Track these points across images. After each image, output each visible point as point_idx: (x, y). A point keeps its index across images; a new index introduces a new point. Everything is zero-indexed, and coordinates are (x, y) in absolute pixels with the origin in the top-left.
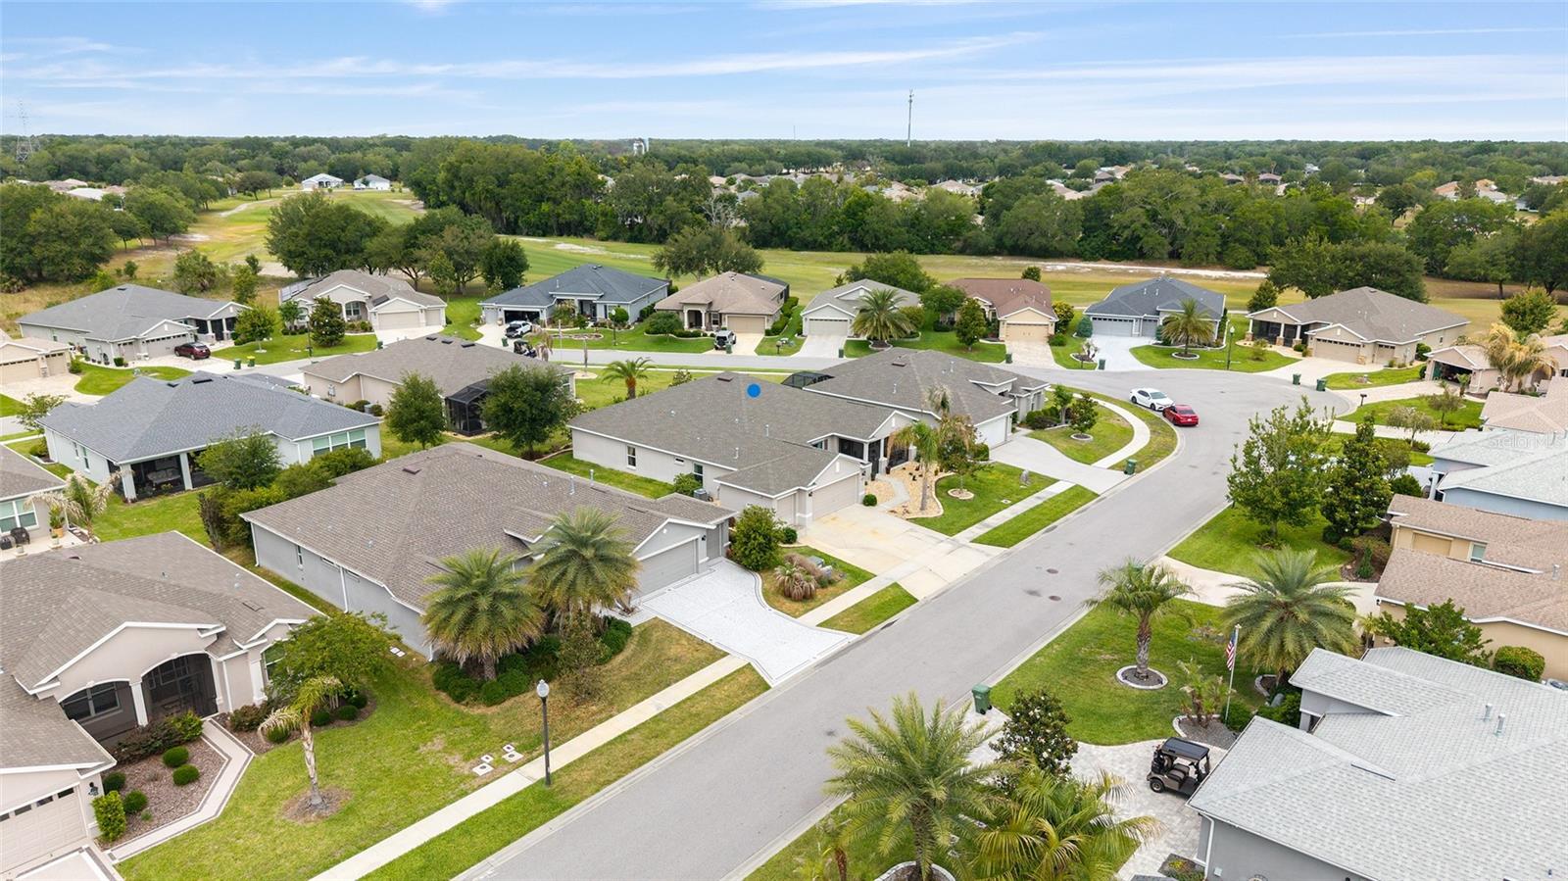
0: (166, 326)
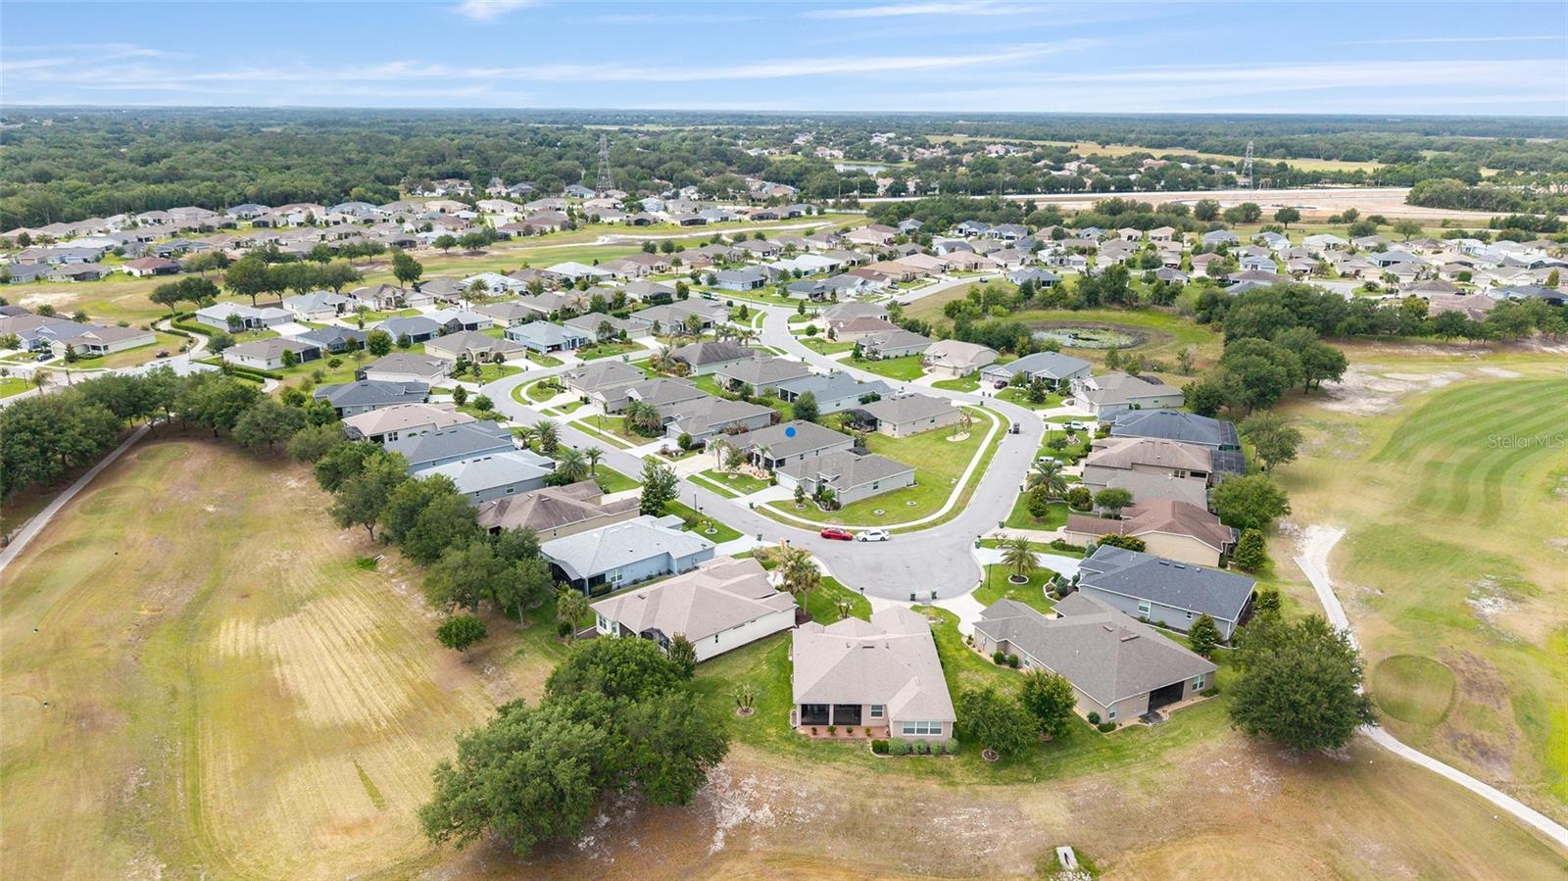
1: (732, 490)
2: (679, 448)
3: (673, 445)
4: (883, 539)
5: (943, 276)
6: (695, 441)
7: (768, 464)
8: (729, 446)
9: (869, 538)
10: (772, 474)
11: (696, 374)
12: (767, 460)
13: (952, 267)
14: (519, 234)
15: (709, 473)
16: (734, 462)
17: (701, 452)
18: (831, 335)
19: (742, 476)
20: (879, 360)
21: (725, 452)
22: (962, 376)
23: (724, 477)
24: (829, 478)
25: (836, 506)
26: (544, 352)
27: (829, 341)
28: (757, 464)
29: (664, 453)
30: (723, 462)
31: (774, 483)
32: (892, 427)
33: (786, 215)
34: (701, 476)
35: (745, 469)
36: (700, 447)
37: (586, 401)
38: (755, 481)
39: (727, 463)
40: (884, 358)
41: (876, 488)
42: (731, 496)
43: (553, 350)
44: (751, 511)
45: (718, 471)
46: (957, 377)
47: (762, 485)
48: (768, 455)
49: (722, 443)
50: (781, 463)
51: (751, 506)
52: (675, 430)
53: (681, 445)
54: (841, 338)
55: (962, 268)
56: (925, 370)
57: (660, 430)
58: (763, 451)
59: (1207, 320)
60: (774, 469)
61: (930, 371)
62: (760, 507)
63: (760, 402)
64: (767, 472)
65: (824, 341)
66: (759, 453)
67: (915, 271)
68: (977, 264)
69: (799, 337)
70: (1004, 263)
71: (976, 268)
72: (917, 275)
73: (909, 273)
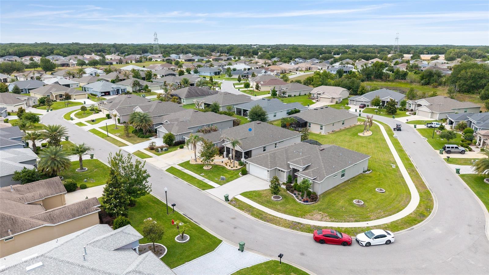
0: (362, 98)
1: (206, 181)
2: (164, 145)
3: (159, 142)
4: (388, 242)
5: (297, 72)
6: (177, 139)
7: (238, 155)
8: (203, 140)
9: (373, 242)
10: (241, 164)
11: (185, 103)
12: (237, 152)
13: (300, 69)
14: (117, 63)
15: (186, 164)
16: (208, 154)
17: (182, 148)
18: (257, 87)
19: (216, 167)
20: (286, 97)
21: (200, 146)
22: (337, 103)
23: (199, 168)
24: (300, 168)
25: (312, 197)
26: (100, 96)
27: (256, 90)
28: (227, 156)
29: (152, 148)
30: (198, 155)
31: (245, 173)
32: (319, 127)
33: (226, 59)
34: (180, 168)
35: (218, 160)
36: (181, 144)
37: (108, 117)
38: (227, 171)
39: (202, 156)
40: (289, 96)
41: (343, 175)
42: (206, 187)
43: (105, 95)
44: (226, 204)
45: (194, 163)
46: (334, 103)
47: (233, 176)
48: (237, 148)
49: (197, 139)
50: (248, 154)
51: (227, 199)
52: (163, 131)
53: (166, 142)
54: (263, 89)
55: (304, 69)
56: (314, 101)
57: (151, 132)
58: (234, 144)
59: (427, 84)
60: (243, 159)
61: (317, 101)
62: (236, 200)
63: (225, 113)
64: (237, 163)
65: (253, 91)
66: (230, 146)
67: (286, 69)
68: (310, 68)
69: (240, 90)
70: (321, 68)
71: (310, 69)
72: (286, 71)
73: (283, 70)
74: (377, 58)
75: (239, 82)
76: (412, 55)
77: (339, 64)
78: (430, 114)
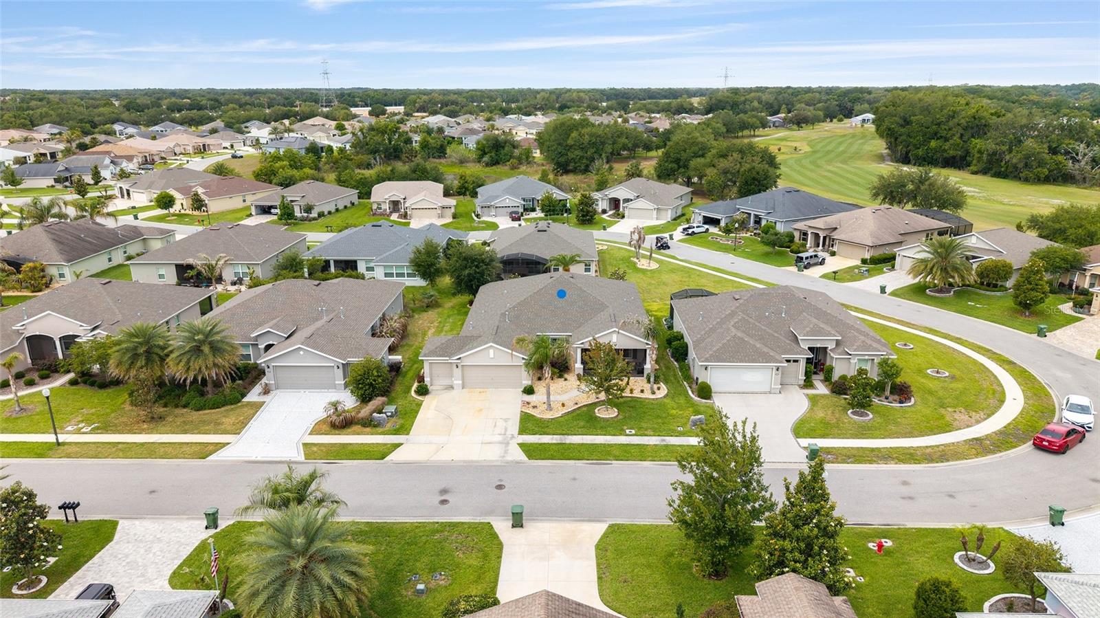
0: (507, 200)
5: (179, 158)
46: (449, 219)
55: (191, 150)
59: (496, 162)
67: (152, 153)
68: (204, 145)
69: (141, 215)
70: (229, 144)
71: (205, 150)
72: (154, 157)
73: (147, 155)
74: (318, 117)
75: (83, 196)
76: (370, 109)
77: (270, 134)
78: (655, 212)
